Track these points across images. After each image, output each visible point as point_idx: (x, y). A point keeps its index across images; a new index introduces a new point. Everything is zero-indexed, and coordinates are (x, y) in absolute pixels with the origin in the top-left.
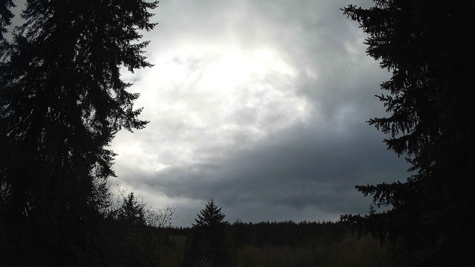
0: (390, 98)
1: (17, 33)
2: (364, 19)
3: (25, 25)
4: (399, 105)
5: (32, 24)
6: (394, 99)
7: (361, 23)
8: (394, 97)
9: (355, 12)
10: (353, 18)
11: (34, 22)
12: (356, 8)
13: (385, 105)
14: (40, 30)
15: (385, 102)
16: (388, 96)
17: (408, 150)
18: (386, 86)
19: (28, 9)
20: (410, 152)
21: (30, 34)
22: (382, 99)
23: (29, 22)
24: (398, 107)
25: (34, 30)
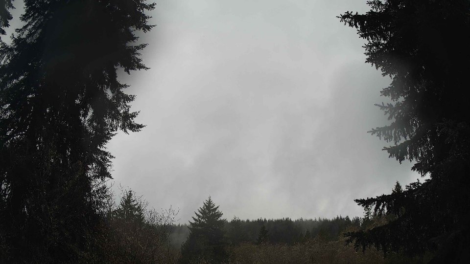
0: (390, 106)
1: (16, 35)
2: (362, 24)
3: (25, 27)
4: (400, 111)
5: (32, 26)
6: (394, 106)
7: (359, 29)
8: (394, 103)
9: (352, 18)
10: (351, 25)
11: (34, 24)
12: (353, 14)
13: (386, 112)
14: (39, 31)
15: (385, 110)
16: (388, 104)
17: (408, 156)
18: (385, 92)
19: (27, 11)
20: (411, 158)
21: (30, 35)
22: (382, 107)
23: (29, 24)
24: (399, 114)
25: (34, 31)
